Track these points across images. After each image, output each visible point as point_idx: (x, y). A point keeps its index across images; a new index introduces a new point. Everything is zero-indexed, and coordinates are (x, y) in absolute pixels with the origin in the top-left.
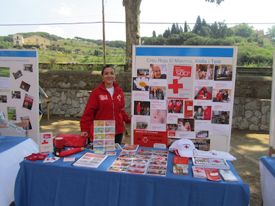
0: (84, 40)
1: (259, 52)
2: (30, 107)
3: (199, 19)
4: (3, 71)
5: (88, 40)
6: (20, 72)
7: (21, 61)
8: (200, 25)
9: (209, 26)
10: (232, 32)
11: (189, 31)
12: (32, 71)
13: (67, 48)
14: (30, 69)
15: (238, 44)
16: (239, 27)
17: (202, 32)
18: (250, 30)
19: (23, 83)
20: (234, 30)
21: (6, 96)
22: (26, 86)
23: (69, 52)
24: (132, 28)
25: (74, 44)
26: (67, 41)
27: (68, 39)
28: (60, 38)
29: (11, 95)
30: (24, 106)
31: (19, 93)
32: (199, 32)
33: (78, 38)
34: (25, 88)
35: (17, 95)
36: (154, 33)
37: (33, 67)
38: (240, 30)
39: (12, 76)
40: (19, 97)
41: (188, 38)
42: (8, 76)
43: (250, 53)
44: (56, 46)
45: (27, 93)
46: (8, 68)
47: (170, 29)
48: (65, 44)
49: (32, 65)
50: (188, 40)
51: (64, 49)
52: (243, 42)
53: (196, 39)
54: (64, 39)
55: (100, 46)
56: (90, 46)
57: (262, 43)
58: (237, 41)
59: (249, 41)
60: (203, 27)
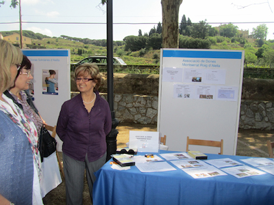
0: (70, 38)
3: (184, 18)
8: (185, 25)
10: (216, 32)
15: (220, 44)
16: (223, 27)
17: (186, 31)
18: (235, 30)
20: (218, 30)
25: (58, 43)
26: (52, 40)
27: (54, 38)
28: (46, 37)
32: (184, 31)
33: (64, 37)
36: (140, 32)
38: (225, 30)
44: (37, 45)
48: (49, 43)
52: (225, 42)
54: (49, 37)
55: (85, 45)
56: (75, 45)
57: (244, 43)
58: (219, 41)
59: (233, 41)
60: (188, 26)
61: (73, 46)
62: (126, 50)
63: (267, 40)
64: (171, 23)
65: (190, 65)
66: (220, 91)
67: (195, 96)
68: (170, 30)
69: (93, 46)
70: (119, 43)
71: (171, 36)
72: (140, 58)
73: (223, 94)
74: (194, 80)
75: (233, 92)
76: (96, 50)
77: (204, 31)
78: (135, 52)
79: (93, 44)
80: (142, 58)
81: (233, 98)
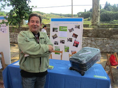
0: (54, 14)
2: (77, 46)
3: (107, 3)
4: (64, 28)
5: (56, 14)
6: (73, 29)
7: (74, 23)
9: (111, 6)
11: (102, 8)
12: (79, 28)
13: (48, 18)
14: (79, 27)
17: (108, 9)
19: (74, 34)
21: (64, 41)
22: (76, 36)
23: (49, 19)
24: (96, 7)
25: (50, 16)
26: (47, 15)
28: (45, 14)
29: (67, 40)
30: (74, 45)
31: (71, 39)
32: (107, 9)
33: (52, 13)
34: (75, 37)
35: (70, 40)
36: (85, 10)
37: (80, 27)
39: (68, 31)
40: (71, 41)
41: (102, 12)
42: (66, 30)
44: (43, 17)
45: (76, 39)
46: (66, 27)
48: (47, 16)
49: (79, 26)
50: (102, 13)
51: (46, 18)
53: (106, 12)
55: (61, 17)
60: (109, 7)
72: (88, 22)
78: (86, 19)
80: (89, 22)
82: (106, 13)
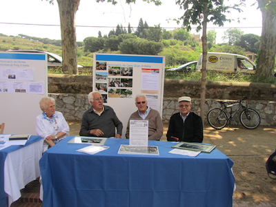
0: (29, 38)
1: (185, 54)
5: (33, 38)
8: (143, 27)
10: (171, 35)
11: (132, 32)
13: (5, 45)
16: (178, 31)
17: (143, 34)
20: (172, 34)
26: (8, 39)
27: (11, 36)
32: (141, 34)
33: (22, 36)
36: (100, 33)
43: (175, 55)
47: (115, 30)
48: (4, 41)
52: (178, 45)
54: (6, 36)
55: (45, 45)
56: (34, 44)
57: (194, 46)
58: (172, 44)
59: (185, 44)
60: (145, 29)
61: (32, 45)
62: (85, 51)
63: (216, 43)
64: (66, 27)
65: (5, 65)
66: (31, 86)
67: (12, 90)
68: (66, 33)
69: (53, 46)
70: (80, 44)
71: (68, 39)
73: (33, 88)
74: (10, 77)
75: (41, 87)
76: (56, 50)
77: (158, 35)
78: (93, 53)
79: (53, 44)
81: (41, 92)
82: (130, 42)
